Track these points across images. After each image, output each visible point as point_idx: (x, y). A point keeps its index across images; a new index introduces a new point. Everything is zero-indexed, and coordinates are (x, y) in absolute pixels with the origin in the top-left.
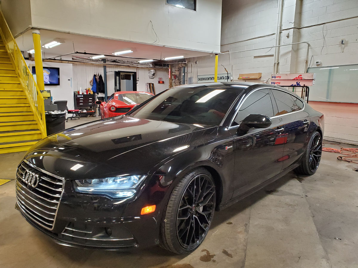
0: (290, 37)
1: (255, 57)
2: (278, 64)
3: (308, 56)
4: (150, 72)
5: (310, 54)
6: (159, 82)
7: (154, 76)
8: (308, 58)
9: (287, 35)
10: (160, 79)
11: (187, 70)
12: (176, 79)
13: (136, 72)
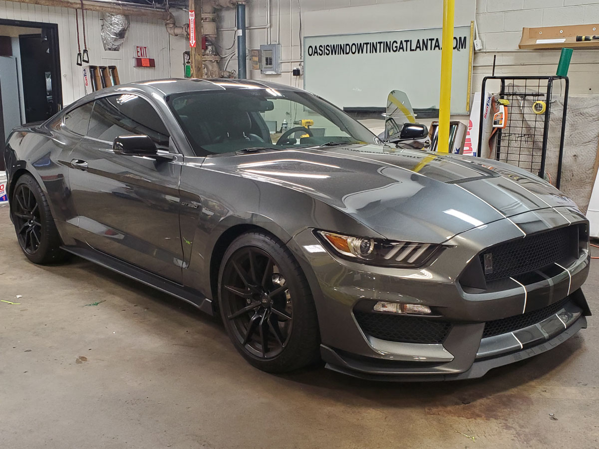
4: (107, 24)
6: (139, 63)
7: (122, 41)
10: (141, 49)
11: (250, 18)
12: (207, 52)
13: (57, 25)
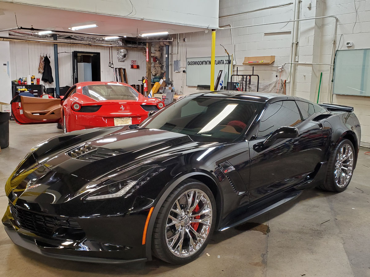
0: (312, 8)
1: (266, 34)
2: (296, 44)
3: (336, 34)
4: (119, 52)
5: (339, 32)
6: (132, 67)
7: (125, 58)
8: (336, 37)
9: (308, 6)
10: (133, 61)
11: (172, 50)
12: (157, 63)
13: (100, 53)
